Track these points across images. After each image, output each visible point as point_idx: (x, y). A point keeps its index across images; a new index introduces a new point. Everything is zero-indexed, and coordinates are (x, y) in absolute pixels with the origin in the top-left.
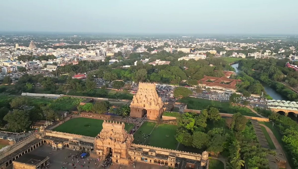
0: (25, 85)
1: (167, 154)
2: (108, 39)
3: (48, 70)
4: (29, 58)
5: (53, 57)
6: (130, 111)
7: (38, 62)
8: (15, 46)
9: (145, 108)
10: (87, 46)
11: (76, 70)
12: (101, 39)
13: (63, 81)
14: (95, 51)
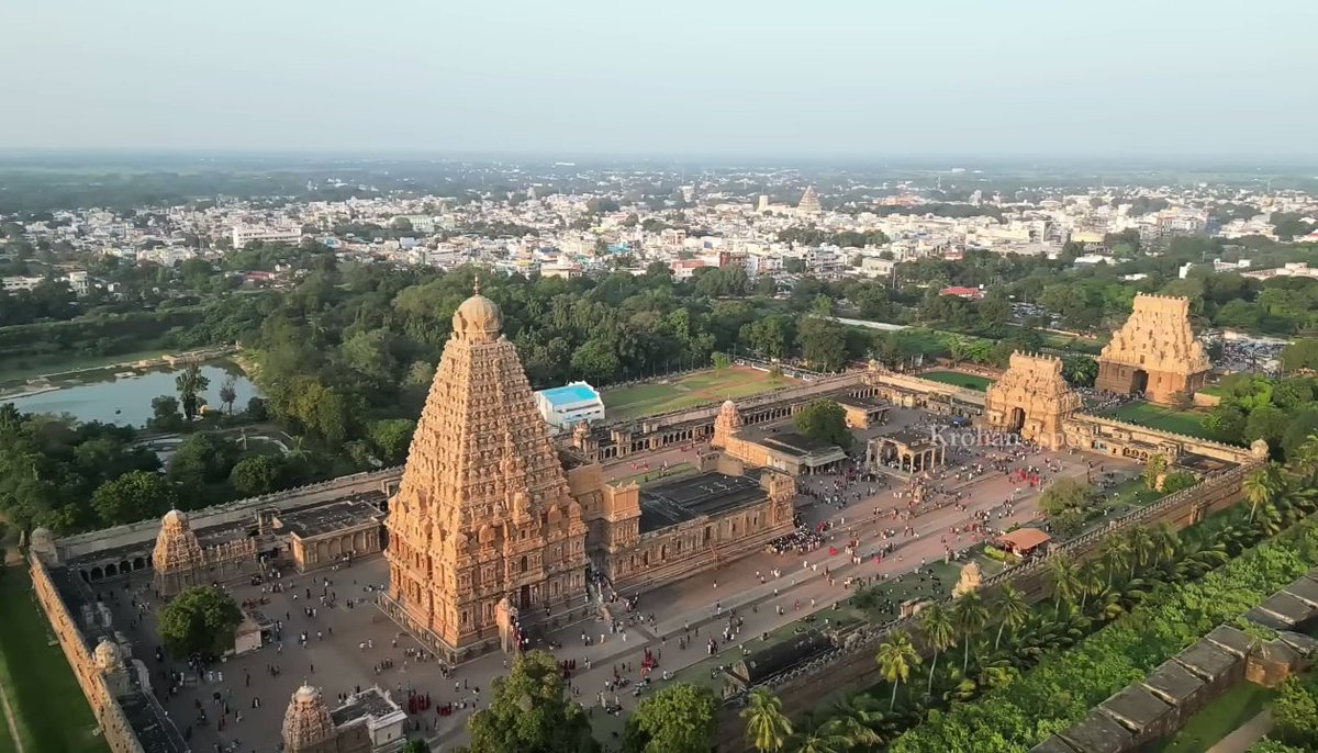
0: (814, 298)
1: (1156, 441)
2: (1097, 184)
3: (866, 271)
4: (811, 237)
5: (877, 238)
6: (1097, 372)
7: (836, 249)
8: (756, 204)
9: (1145, 367)
10: (1003, 210)
11: (952, 275)
12: (1068, 185)
13: (912, 299)
14: (1029, 223)
